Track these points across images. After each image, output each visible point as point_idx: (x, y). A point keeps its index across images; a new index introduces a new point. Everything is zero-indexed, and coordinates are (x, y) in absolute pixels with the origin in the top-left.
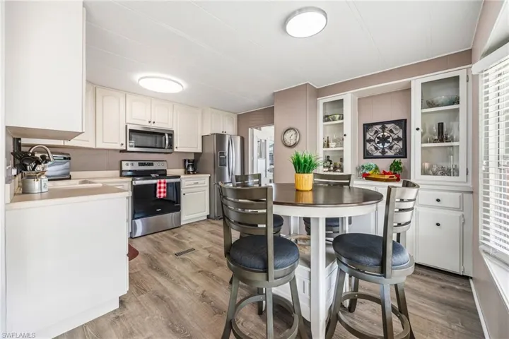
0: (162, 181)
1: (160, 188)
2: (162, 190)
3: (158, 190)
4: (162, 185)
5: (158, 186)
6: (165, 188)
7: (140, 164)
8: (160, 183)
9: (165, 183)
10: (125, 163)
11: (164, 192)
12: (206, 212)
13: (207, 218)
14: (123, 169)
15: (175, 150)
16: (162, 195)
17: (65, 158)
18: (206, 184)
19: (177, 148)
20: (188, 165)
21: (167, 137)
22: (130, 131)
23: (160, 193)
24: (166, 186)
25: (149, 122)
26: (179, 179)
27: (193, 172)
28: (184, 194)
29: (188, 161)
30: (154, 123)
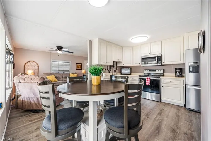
0: (148, 78)
1: (147, 81)
2: (148, 82)
3: (146, 81)
4: (148, 80)
5: (146, 80)
6: (149, 81)
7: (150, 71)
8: (147, 79)
9: (149, 79)
10: (144, 70)
11: (149, 83)
12: (181, 102)
13: (184, 106)
14: (144, 72)
15: (163, 64)
16: (148, 84)
17: (129, 69)
18: (181, 84)
19: (164, 62)
20: (176, 72)
21: (157, 58)
22: (142, 59)
23: (147, 83)
24: (150, 80)
25: (150, 53)
26: (159, 78)
27: (179, 76)
28: (163, 86)
29: (176, 69)
30: (151, 53)
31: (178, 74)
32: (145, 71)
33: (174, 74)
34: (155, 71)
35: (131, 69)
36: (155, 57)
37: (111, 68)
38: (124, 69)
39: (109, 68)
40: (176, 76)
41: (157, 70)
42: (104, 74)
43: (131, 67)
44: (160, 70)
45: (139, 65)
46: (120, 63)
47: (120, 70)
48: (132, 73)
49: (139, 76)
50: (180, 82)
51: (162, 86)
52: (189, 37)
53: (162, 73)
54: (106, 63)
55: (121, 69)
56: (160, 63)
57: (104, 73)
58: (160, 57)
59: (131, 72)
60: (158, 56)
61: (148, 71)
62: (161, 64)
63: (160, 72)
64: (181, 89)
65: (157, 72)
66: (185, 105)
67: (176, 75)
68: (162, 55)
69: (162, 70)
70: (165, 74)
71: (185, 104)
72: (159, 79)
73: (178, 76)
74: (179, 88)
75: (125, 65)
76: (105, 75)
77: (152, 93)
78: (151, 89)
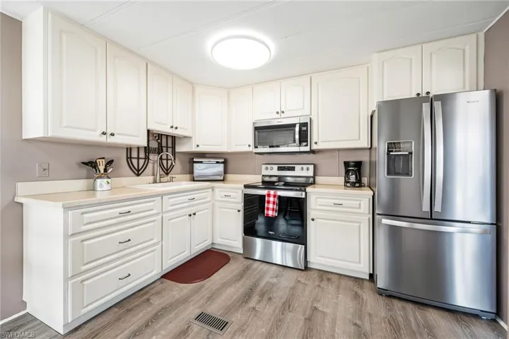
0: (272, 192)
1: (269, 202)
2: (271, 206)
3: (266, 205)
4: (272, 199)
5: (266, 198)
6: (274, 203)
7: (280, 169)
8: (269, 195)
9: (275, 196)
10: (264, 166)
11: (273, 209)
12: (362, 265)
13: (368, 278)
14: (263, 174)
15: (315, 147)
16: (270, 213)
17: (217, 162)
18: (362, 211)
19: (316, 143)
20: (347, 172)
21: (297, 129)
22: (256, 129)
23: (268, 209)
24: (276, 200)
25: (278, 113)
26: (304, 193)
27: (355, 183)
28: (313, 220)
29: (347, 164)
30: (283, 112)
31: (353, 178)
32: (267, 169)
33: (342, 179)
34: (293, 169)
35: (225, 163)
36: (294, 125)
37: (147, 158)
38: (201, 162)
39: (138, 158)
40: (348, 185)
41: (298, 167)
42: (99, 181)
43: (225, 156)
44: (305, 167)
45: (246, 149)
46: (186, 140)
47: (188, 165)
48: (229, 176)
49: (246, 186)
50: (360, 204)
51: (312, 217)
52: (385, 64)
53: (312, 175)
54: (104, 133)
55: (192, 162)
56: (307, 145)
57: (100, 177)
58: (305, 124)
59: (226, 172)
60: (301, 122)
61: (274, 171)
62: (307, 149)
63: (305, 173)
64: (362, 225)
65: (299, 171)
66: (371, 276)
67: (346, 182)
68: (311, 119)
69: (311, 167)
70: (318, 179)
71: (371, 272)
72: (304, 196)
73: (353, 185)
74: (357, 225)
75: (202, 149)
76: (106, 187)
77: (284, 243)
78: (286, 219)
